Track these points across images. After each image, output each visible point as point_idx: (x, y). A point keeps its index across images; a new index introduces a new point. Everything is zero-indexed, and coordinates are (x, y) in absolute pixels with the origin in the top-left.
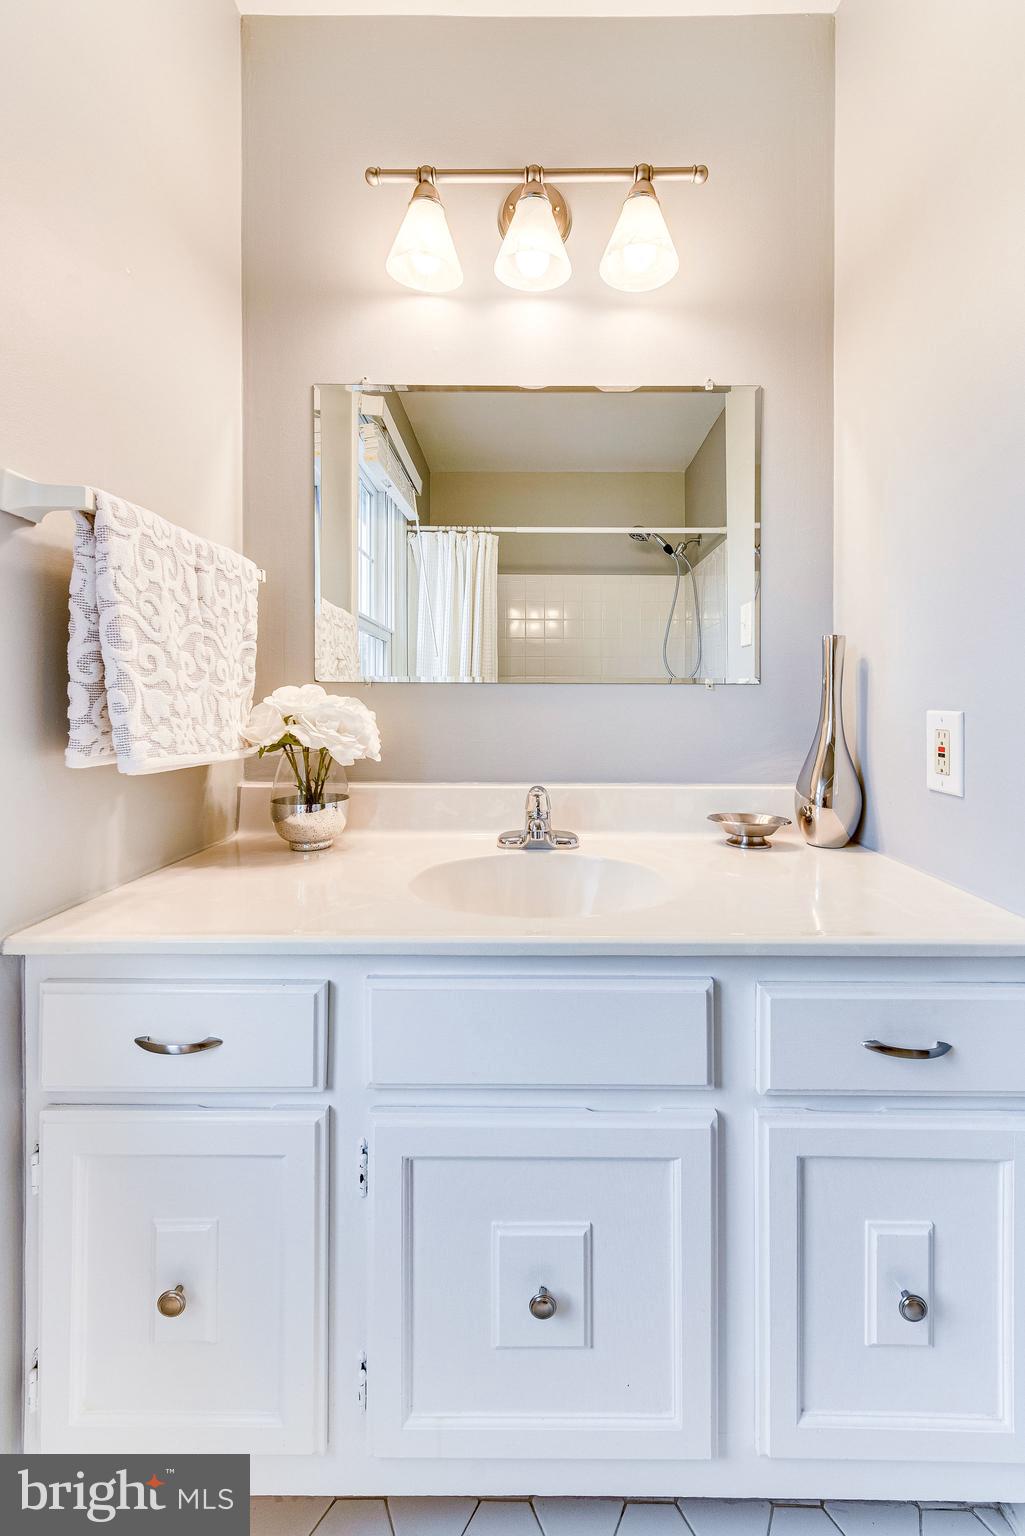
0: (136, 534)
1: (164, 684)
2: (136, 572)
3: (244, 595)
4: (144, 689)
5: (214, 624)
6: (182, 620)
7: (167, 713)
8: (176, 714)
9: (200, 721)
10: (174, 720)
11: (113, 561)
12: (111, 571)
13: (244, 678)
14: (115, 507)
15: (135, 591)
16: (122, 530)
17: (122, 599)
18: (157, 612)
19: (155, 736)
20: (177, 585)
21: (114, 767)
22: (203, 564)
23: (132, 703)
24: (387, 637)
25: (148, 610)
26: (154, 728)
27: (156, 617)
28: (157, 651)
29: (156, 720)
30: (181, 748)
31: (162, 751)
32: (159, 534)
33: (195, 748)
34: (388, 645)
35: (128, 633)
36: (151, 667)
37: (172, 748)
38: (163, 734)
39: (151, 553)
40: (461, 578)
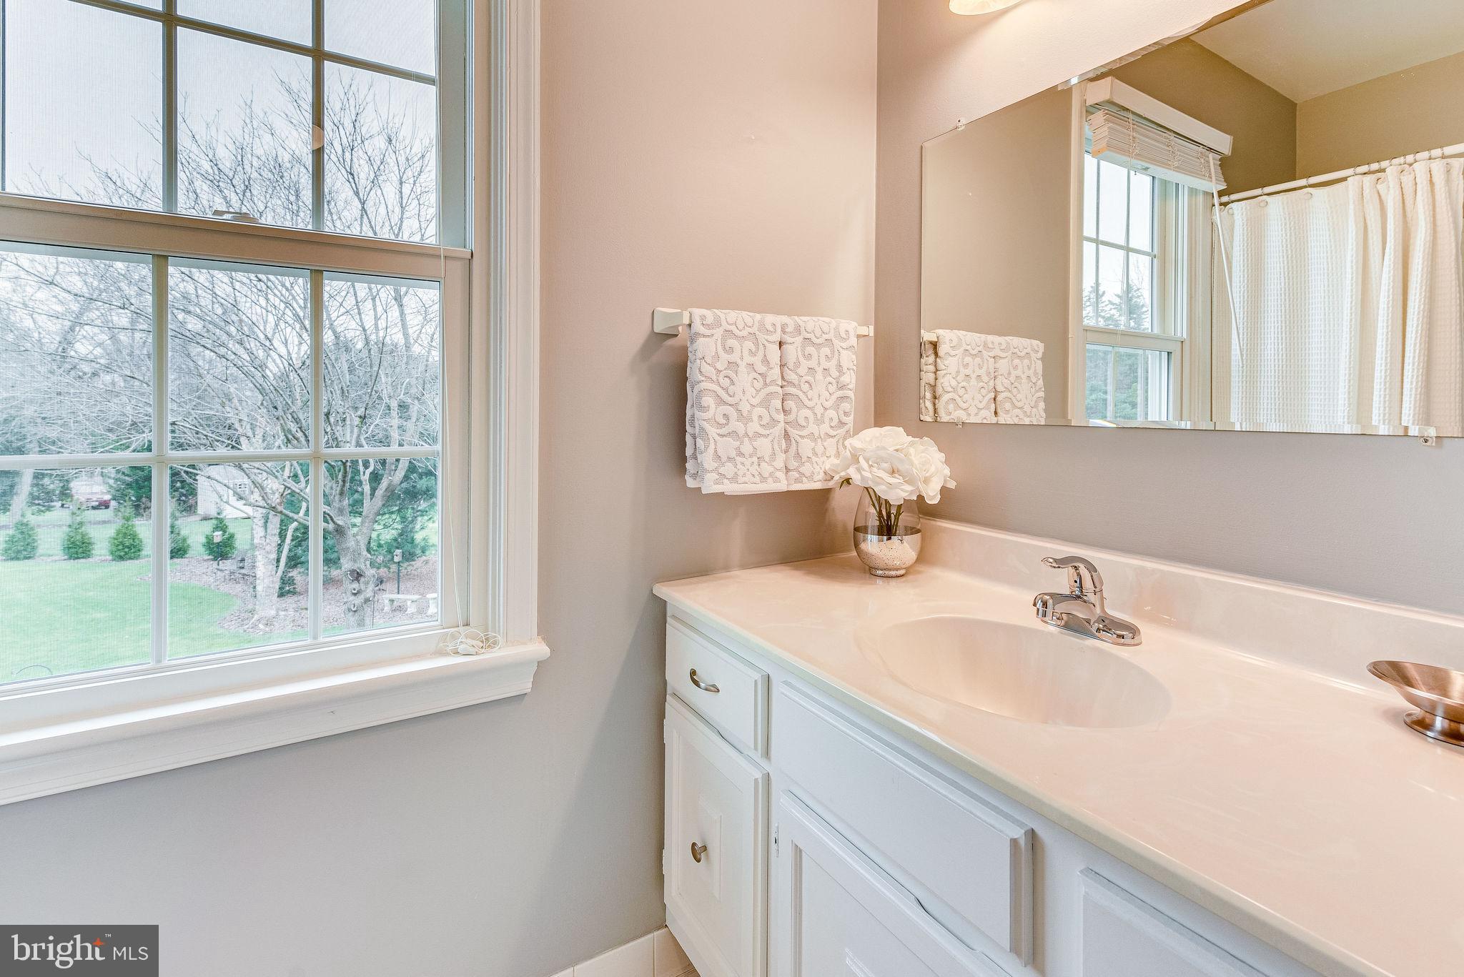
0: (718, 333)
1: (733, 434)
2: (717, 357)
3: (836, 353)
4: (717, 438)
5: (796, 383)
6: (758, 385)
7: (733, 454)
8: (741, 454)
9: (767, 459)
10: (739, 459)
11: (699, 355)
12: (698, 361)
13: (840, 421)
14: (703, 318)
15: (714, 372)
16: (707, 332)
17: (703, 379)
18: (733, 383)
19: (722, 470)
20: (757, 361)
21: (699, 489)
22: (787, 338)
23: (707, 447)
24: (1175, 348)
25: (726, 382)
26: (723, 465)
27: (732, 387)
28: (731, 411)
29: (724, 459)
30: (741, 480)
31: (725, 481)
32: (740, 327)
33: (757, 479)
34: (1176, 358)
35: (708, 401)
36: (725, 422)
37: (734, 479)
38: (728, 469)
39: (731, 342)
40: (1375, 239)
